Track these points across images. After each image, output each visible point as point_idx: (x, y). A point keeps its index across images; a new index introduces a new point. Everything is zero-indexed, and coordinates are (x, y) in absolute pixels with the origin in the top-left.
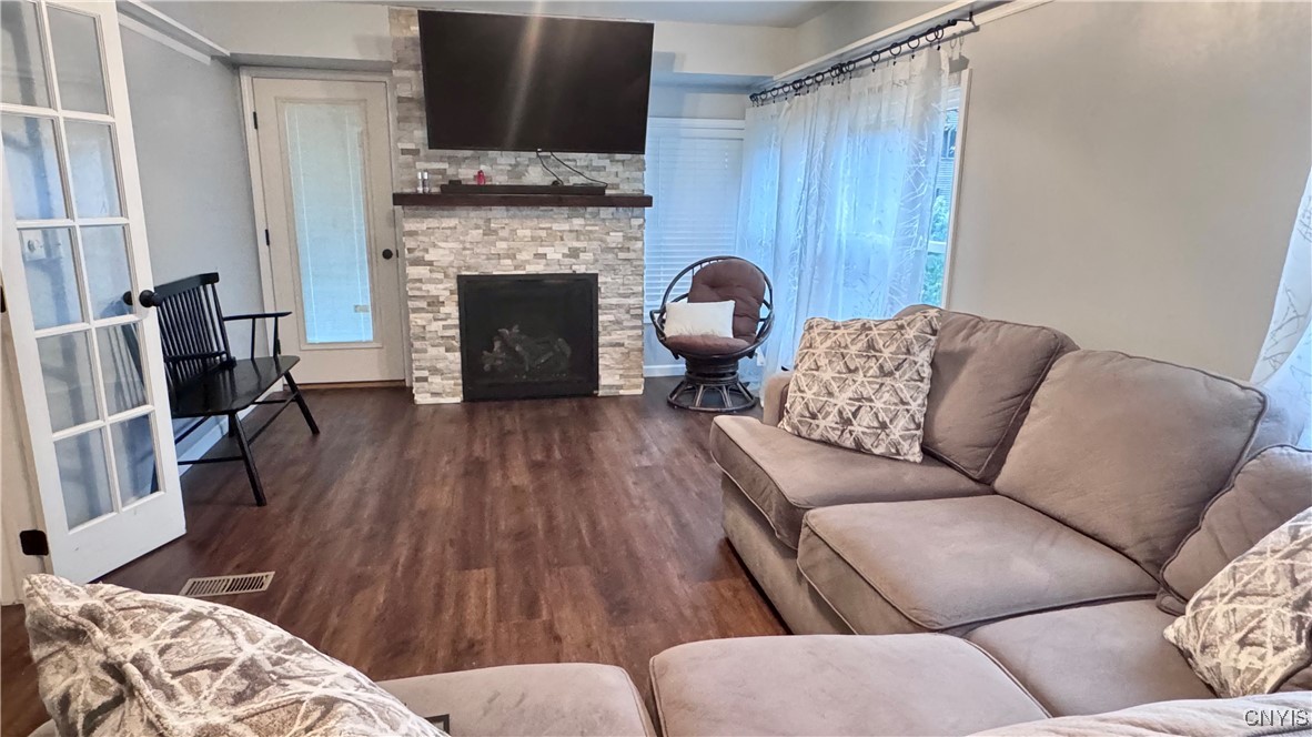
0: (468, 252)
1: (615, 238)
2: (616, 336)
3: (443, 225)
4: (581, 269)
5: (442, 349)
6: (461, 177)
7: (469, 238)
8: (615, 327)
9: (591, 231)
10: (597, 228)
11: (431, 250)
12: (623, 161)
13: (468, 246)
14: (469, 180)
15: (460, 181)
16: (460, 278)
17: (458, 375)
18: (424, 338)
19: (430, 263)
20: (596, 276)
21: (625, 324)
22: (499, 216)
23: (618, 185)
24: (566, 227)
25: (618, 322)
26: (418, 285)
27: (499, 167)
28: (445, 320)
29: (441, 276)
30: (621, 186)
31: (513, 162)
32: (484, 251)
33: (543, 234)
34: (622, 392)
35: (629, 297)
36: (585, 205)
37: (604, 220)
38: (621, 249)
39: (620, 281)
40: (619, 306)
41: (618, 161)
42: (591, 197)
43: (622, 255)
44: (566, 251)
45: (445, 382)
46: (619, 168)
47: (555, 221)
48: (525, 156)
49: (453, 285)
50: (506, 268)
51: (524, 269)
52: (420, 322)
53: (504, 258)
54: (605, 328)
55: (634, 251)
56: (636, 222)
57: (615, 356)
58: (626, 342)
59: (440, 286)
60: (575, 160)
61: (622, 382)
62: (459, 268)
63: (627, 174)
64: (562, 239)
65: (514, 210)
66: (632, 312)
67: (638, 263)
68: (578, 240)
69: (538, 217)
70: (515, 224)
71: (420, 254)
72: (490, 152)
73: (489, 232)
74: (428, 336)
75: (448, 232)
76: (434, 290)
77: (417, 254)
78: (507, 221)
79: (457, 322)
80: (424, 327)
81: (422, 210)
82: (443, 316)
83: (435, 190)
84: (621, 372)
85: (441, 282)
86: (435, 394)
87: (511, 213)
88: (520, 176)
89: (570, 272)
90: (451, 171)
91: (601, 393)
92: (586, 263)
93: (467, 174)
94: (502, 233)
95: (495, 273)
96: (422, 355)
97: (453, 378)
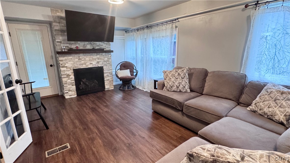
0: (75, 64)
1: (106, 59)
2: (108, 78)
3: (69, 58)
4: (100, 66)
5: (71, 85)
6: (72, 47)
8: (108, 76)
9: (101, 58)
11: (66, 64)
13: (75, 62)
14: (74, 48)
16: (74, 70)
17: (75, 90)
18: (66, 84)
19: (67, 67)
20: (103, 67)
22: (82, 56)
23: (106, 48)
24: (96, 57)
26: (64, 72)
27: (81, 45)
28: (71, 79)
29: (69, 69)
31: (84, 44)
32: (79, 63)
33: (91, 59)
34: (110, 89)
35: (109, 70)
36: (100, 53)
37: (103, 55)
38: (107, 61)
39: (107, 67)
40: (108, 72)
41: (105, 44)
42: (101, 51)
44: (96, 62)
45: (72, 93)
46: (106, 45)
47: (94, 56)
48: (86, 43)
49: (72, 71)
50: (84, 67)
51: (88, 66)
53: (83, 64)
54: (105, 77)
55: (110, 61)
56: (110, 56)
57: (108, 82)
58: (110, 79)
59: (69, 72)
60: (97, 44)
61: (109, 87)
62: (73, 67)
64: (95, 60)
65: (85, 54)
66: (110, 73)
67: (111, 64)
68: (99, 60)
69: (90, 56)
70: (85, 57)
71: (64, 65)
72: (78, 42)
73: (79, 59)
75: (70, 60)
76: (68, 73)
77: (63, 65)
79: (74, 79)
80: (66, 81)
81: (64, 55)
83: (66, 50)
84: (109, 85)
85: (69, 71)
86: (70, 96)
88: (86, 47)
89: (98, 66)
90: (70, 46)
91: (106, 90)
92: (100, 64)
94: (82, 59)
95: (82, 68)
96: (67, 87)
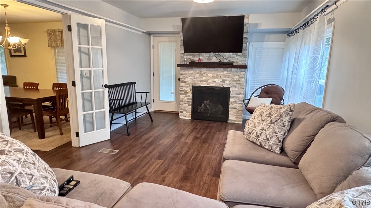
0: (195, 80)
1: (236, 77)
2: (235, 106)
3: (190, 72)
4: (225, 86)
5: (187, 105)
6: (195, 60)
7: (196, 76)
8: (235, 103)
9: (229, 75)
10: (231, 74)
11: (186, 79)
12: (240, 55)
13: (195, 78)
14: (197, 61)
15: (194, 61)
16: (193, 86)
17: (191, 112)
18: (183, 101)
19: (186, 82)
20: (230, 88)
21: (238, 102)
22: (204, 70)
23: (238, 62)
24: (222, 74)
25: (235, 102)
26: (182, 87)
27: (204, 57)
28: (188, 97)
29: (188, 85)
30: (239, 63)
31: (209, 56)
32: (200, 79)
33: (216, 75)
34: (235, 122)
35: (239, 95)
36: (228, 67)
37: (233, 72)
38: (238, 81)
39: (237, 90)
40: (236, 97)
42: (230, 65)
43: (238, 82)
44: (222, 80)
45: (187, 113)
46: (239, 57)
47: (219, 72)
48: (212, 54)
49: (191, 88)
50: (204, 84)
51: (210, 85)
52: (182, 97)
53: (204, 82)
54: (231, 103)
55: (242, 81)
56: (243, 73)
57: (234, 111)
58: (238, 108)
59: (188, 88)
60: (225, 55)
61: (236, 119)
62: (193, 84)
63: (241, 59)
64: (221, 77)
65: (208, 69)
66: (240, 99)
67: (243, 85)
68: (225, 77)
69: (214, 71)
70: (208, 72)
71: (184, 79)
72: (203, 53)
73: (201, 74)
74: (184, 101)
75: (191, 74)
76: (186, 89)
77: (183, 79)
78: (206, 72)
79: (191, 98)
80: (183, 98)
81: (185, 68)
82: (188, 96)
83: (188, 63)
84: (235, 116)
85: (188, 87)
86: (184, 116)
87: (207, 70)
88: (210, 59)
89: (222, 86)
90: (192, 58)
91: (229, 122)
92: (227, 84)
93: (196, 59)
94: (205, 75)
95: (202, 86)
96: (182, 106)
97: (189, 113)
